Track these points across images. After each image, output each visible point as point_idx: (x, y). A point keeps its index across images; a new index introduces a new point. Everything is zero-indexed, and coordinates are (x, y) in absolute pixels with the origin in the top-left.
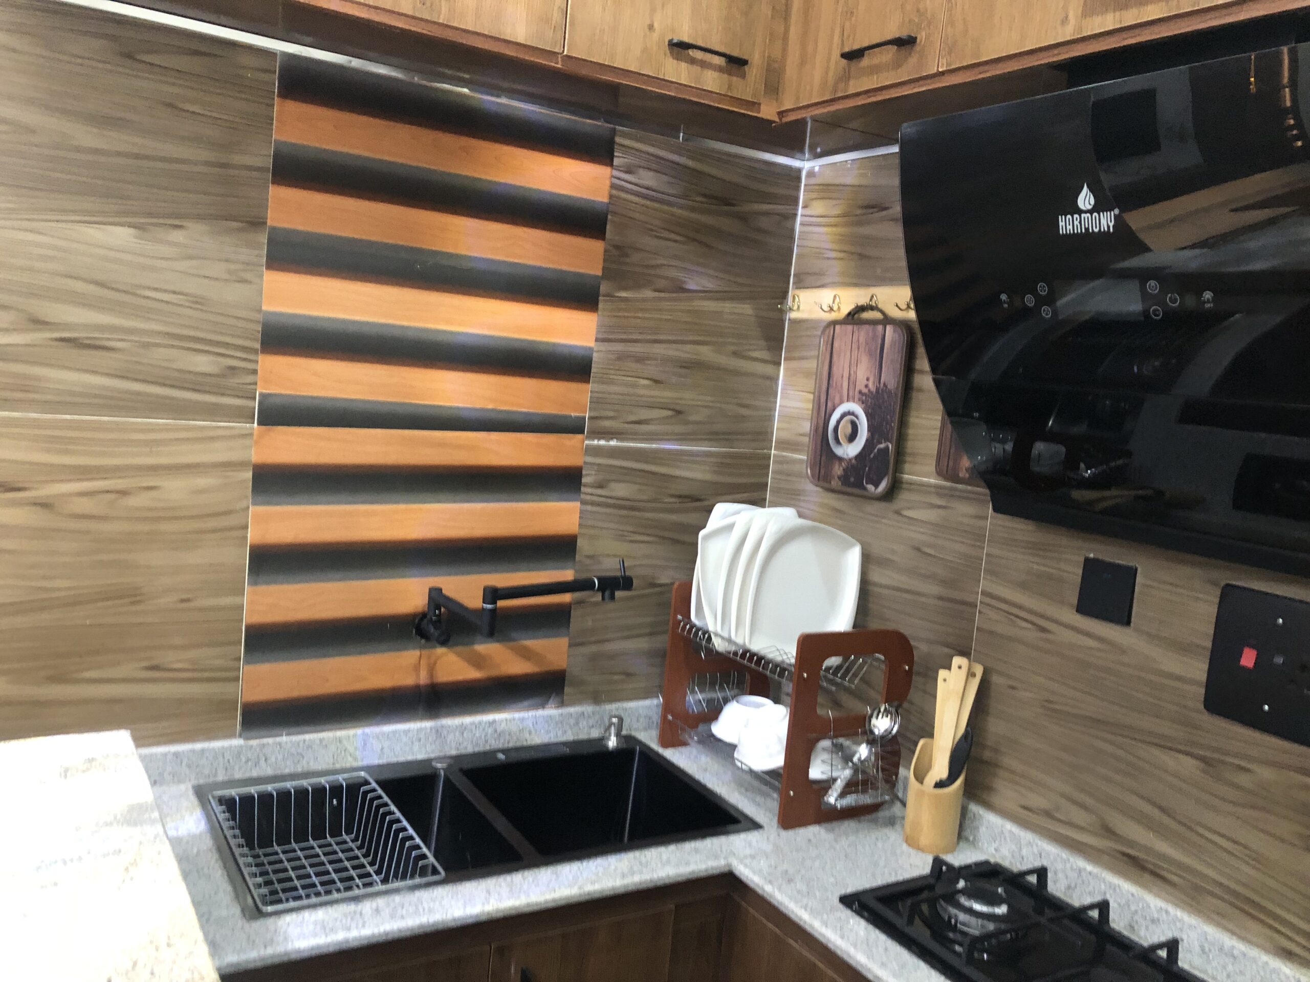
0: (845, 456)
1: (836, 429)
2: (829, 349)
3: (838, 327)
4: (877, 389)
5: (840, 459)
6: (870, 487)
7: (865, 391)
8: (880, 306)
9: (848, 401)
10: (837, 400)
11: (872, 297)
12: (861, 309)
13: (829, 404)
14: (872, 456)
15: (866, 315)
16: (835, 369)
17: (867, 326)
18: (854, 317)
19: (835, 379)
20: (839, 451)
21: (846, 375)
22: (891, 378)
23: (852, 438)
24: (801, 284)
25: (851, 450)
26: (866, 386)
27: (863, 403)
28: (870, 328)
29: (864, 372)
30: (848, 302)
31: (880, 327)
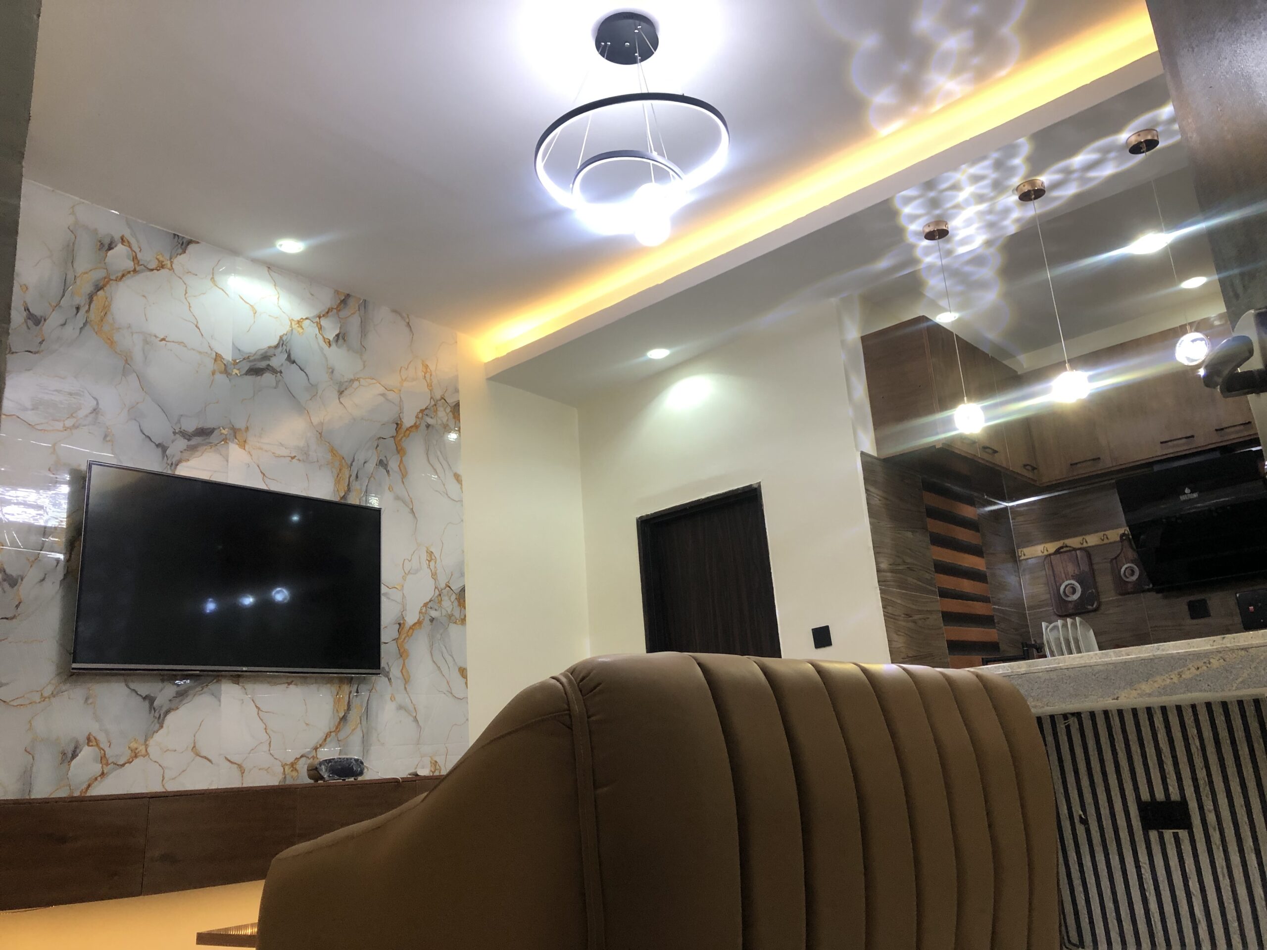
0: (1073, 600)
1: (1064, 592)
2: (1050, 564)
3: (1052, 557)
4: (1080, 573)
5: (1070, 602)
6: (1090, 607)
7: (1074, 575)
8: (1068, 545)
9: (1067, 580)
10: (1061, 582)
11: (1064, 543)
12: (1062, 547)
13: (1058, 584)
14: (1086, 596)
15: (1062, 550)
16: (1056, 571)
17: (1066, 553)
18: (1058, 552)
19: (1057, 575)
20: (1069, 599)
21: (1062, 572)
22: (1085, 567)
23: (1074, 591)
24: (1020, 546)
25: (1076, 597)
26: (1074, 573)
27: (1075, 579)
28: (1069, 553)
29: (1071, 569)
30: (1052, 547)
31: (1073, 552)
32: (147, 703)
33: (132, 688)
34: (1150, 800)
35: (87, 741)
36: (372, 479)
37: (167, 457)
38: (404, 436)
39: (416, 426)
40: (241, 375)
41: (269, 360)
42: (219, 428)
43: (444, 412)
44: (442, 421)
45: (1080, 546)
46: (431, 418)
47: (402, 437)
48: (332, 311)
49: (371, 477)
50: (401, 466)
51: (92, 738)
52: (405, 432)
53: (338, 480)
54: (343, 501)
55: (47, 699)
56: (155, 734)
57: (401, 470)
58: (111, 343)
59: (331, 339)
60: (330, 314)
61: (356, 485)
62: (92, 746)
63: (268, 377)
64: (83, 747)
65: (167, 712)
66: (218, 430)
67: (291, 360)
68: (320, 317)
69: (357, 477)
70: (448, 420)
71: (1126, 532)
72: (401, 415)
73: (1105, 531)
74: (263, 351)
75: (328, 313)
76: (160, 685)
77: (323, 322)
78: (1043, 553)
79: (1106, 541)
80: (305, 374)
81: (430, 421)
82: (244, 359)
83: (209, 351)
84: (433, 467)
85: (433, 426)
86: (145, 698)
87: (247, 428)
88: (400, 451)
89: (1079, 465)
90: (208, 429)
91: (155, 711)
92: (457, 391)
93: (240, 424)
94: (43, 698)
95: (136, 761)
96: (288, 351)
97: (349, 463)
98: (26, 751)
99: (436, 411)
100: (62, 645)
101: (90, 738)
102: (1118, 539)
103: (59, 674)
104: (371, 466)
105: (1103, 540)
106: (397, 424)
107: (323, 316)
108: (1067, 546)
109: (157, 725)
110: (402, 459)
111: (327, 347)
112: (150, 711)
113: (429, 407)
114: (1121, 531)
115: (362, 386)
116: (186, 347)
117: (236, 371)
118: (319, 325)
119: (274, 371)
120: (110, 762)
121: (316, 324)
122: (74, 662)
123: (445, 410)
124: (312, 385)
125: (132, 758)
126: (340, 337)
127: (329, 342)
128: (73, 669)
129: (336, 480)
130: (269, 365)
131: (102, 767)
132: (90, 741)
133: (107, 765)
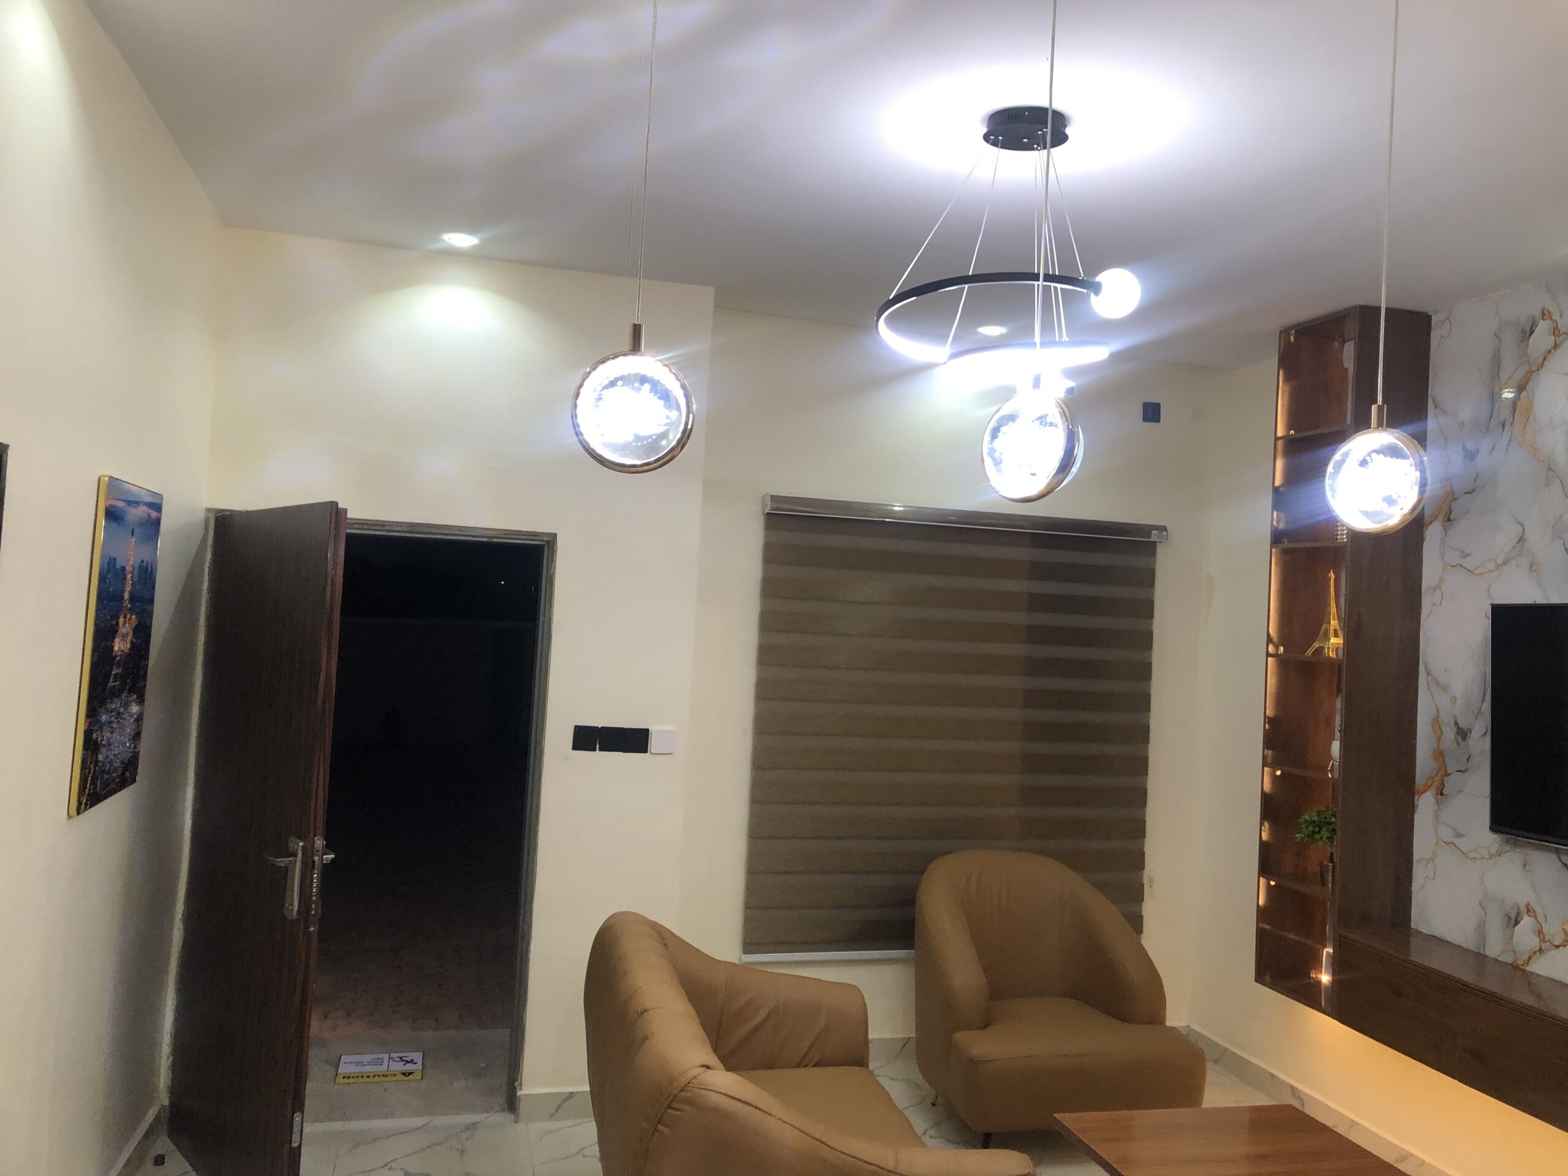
33: (1564, 861)
35: (1526, 909)
58: (1534, 451)
62: (1532, 917)
64: (1523, 916)
94: (1491, 856)
98: (1480, 905)
101: (1529, 907)
120: (1546, 940)
131: (1540, 942)
132: (1529, 910)
133: (1545, 942)
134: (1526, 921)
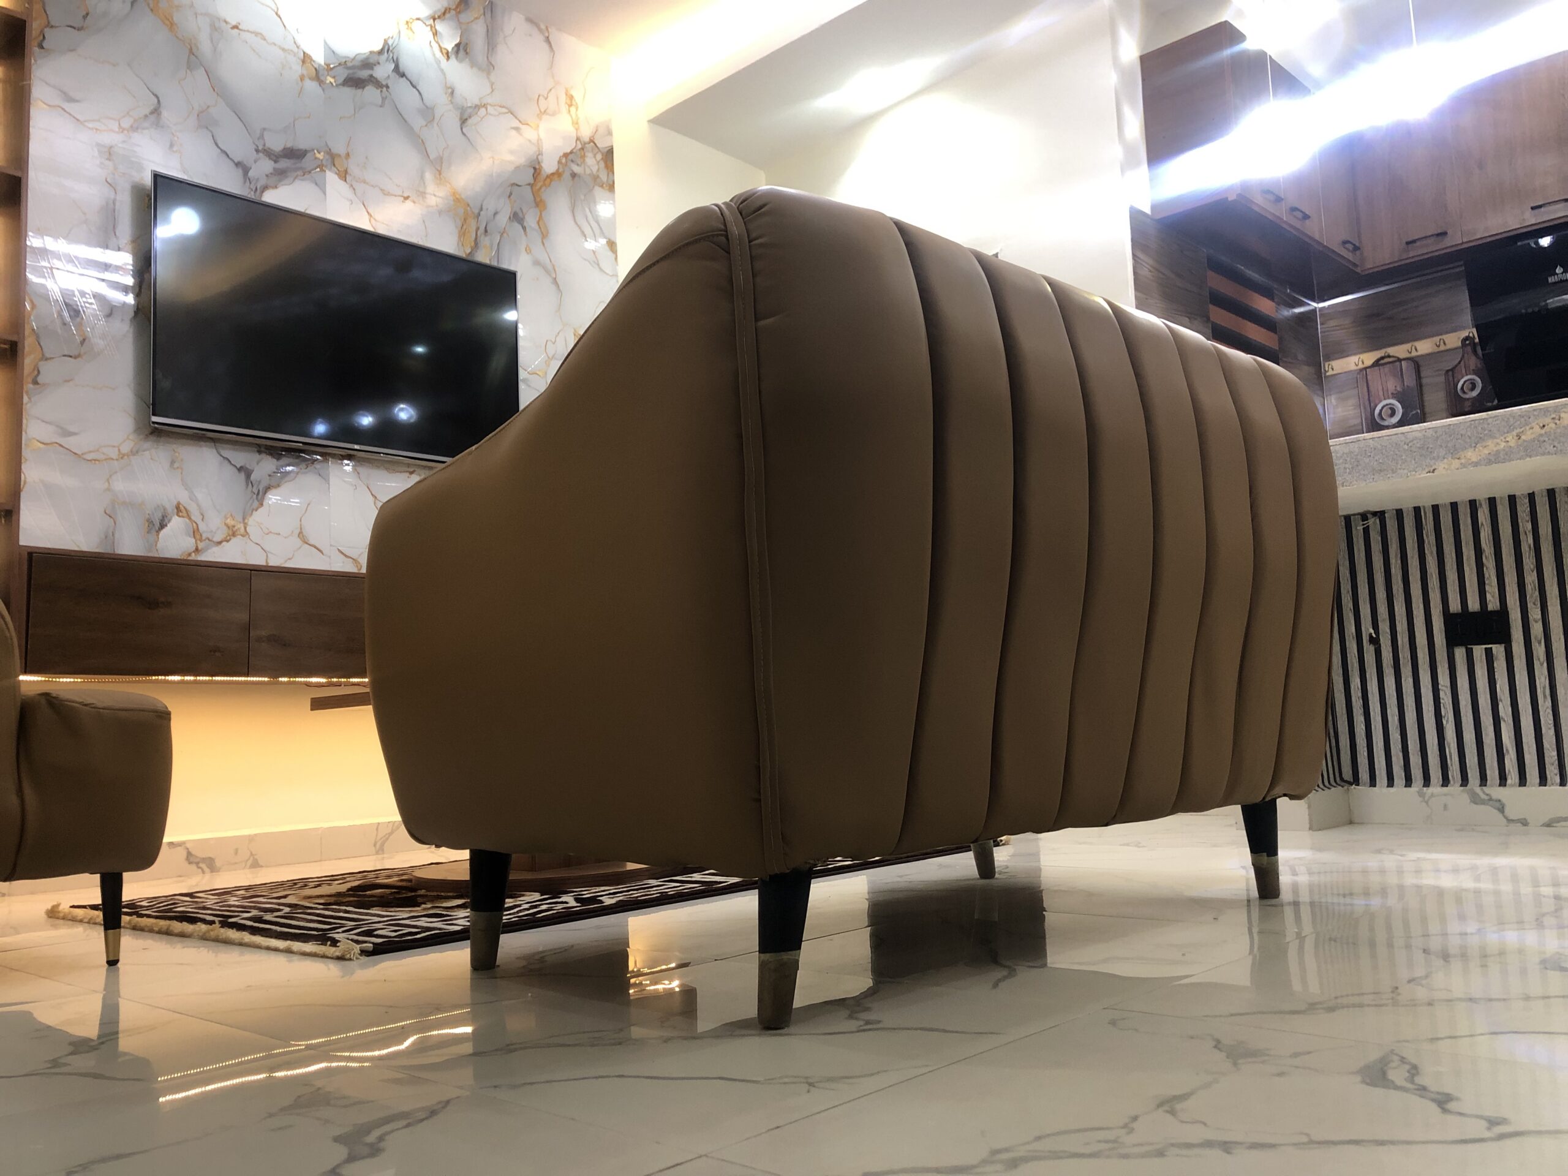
0: (1390, 424)
2: (1365, 380)
3: (1368, 370)
4: (1403, 390)
7: (1395, 392)
8: (1391, 355)
9: (1385, 399)
10: (1377, 401)
11: (1386, 352)
12: (1382, 358)
13: (1372, 405)
14: (1408, 418)
15: (1382, 362)
16: (1371, 388)
17: (1388, 365)
18: (1377, 363)
19: (1373, 393)
21: (1380, 388)
22: (1410, 381)
24: (1328, 358)
26: (1396, 390)
27: (1395, 398)
28: (1391, 365)
29: (1392, 385)
30: (1369, 358)
31: (1398, 363)
32: (243, 476)
33: (225, 456)
34: (1460, 611)
35: (176, 510)
36: (505, 235)
37: (249, 179)
38: (544, 185)
39: (557, 174)
40: (337, 85)
41: (372, 69)
42: (313, 150)
43: (594, 160)
44: (591, 170)
45: (1408, 355)
46: (578, 165)
47: (540, 188)
48: (449, 12)
49: (504, 232)
50: (540, 223)
51: (182, 508)
52: (545, 180)
53: (462, 233)
54: (470, 258)
55: (126, 457)
56: (254, 512)
57: (540, 228)
58: (171, 26)
59: (450, 50)
60: (447, 15)
61: (485, 241)
62: (183, 517)
63: (370, 92)
64: (171, 517)
65: (268, 489)
66: (312, 153)
67: (400, 73)
68: (434, 20)
69: (486, 231)
70: (598, 170)
71: (1471, 335)
72: (540, 157)
73: (1441, 335)
74: (365, 56)
75: (444, 13)
76: (257, 456)
77: (440, 26)
78: (1357, 365)
79: (1442, 348)
80: (417, 92)
81: (576, 169)
82: (340, 64)
83: (296, 50)
84: (580, 228)
85: (579, 176)
86: (240, 469)
87: (348, 155)
88: (539, 204)
89: (1418, 244)
90: (298, 150)
91: (252, 486)
92: (610, 133)
93: (339, 148)
94: (122, 456)
95: (234, 540)
96: (395, 59)
97: (476, 211)
98: (106, 513)
99: (583, 157)
100: (139, 396)
101: (179, 507)
102: (1460, 344)
103: (138, 430)
104: (503, 219)
105: (1439, 346)
106: (535, 169)
107: (439, 17)
108: (1389, 356)
109: (256, 503)
110: (541, 214)
111: (446, 61)
112: (247, 485)
113: (574, 151)
114: (1464, 334)
115: (490, 114)
116: (265, 39)
117: (330, 79)
118: (433, 29)
119: (378, 84)
120: (204, 538)
121: (429, 28)
122: (154, 414)
123: (595, 157)
124: (427, 107)
125: (229, 535)
126: (461, 48)
127: (447, 53)
128: (154, 423)
129: (460, 232)
130: (371, 76)
131: (196, 543)
132: (179, 509)
133: (201, 541)
134: (176, 523)
